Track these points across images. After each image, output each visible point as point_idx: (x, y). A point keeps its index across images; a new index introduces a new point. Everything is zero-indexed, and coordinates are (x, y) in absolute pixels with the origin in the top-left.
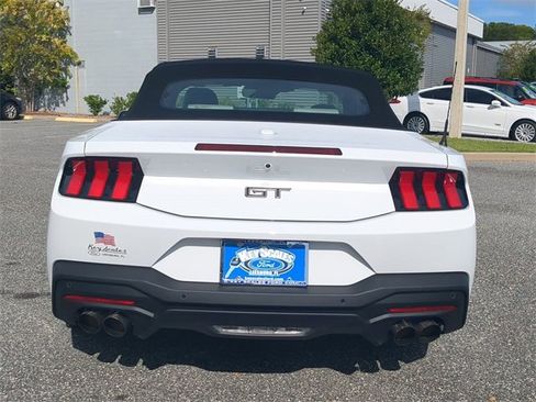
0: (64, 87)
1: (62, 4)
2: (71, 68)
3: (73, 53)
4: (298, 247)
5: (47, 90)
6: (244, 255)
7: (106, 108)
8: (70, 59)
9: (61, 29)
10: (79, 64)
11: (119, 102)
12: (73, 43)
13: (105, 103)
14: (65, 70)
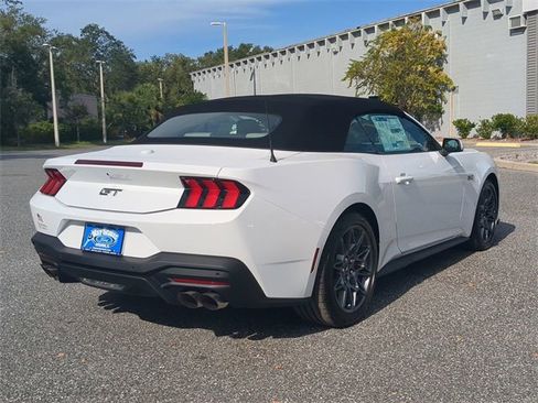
0: (440, 112)
1: (440, 35)
2: (447, 94)
3: (449, 80)
4: (121, 230)
5: (425, 116)
6: (95, 233)
7: (473, 132)
8: (446, 85)
9: (438, 58)
10: (454, 89)
11: (484, 124)
12: (450, 70)
13: (473, 126)
14: (441, 96)
